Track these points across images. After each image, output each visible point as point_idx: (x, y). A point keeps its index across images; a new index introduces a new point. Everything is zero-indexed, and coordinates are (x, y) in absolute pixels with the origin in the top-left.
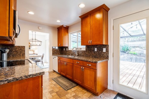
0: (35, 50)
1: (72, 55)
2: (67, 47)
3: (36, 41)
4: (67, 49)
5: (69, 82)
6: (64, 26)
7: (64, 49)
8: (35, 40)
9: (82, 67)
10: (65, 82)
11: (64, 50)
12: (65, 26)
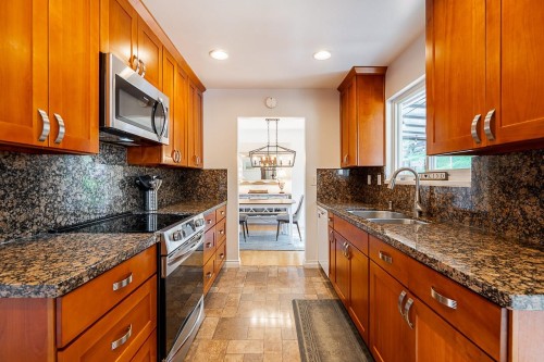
0: (284, 181)
1: (398, 206)
2: (379, 170)
3: (279, 149)
4: (379, 177)
5: (353, 350)
6: (358, 71)
7: (369, 177)
8: (274, 149)
9: (403, 294)
10: (336, 338)
11: (369, 182)
12: (372, 71)
